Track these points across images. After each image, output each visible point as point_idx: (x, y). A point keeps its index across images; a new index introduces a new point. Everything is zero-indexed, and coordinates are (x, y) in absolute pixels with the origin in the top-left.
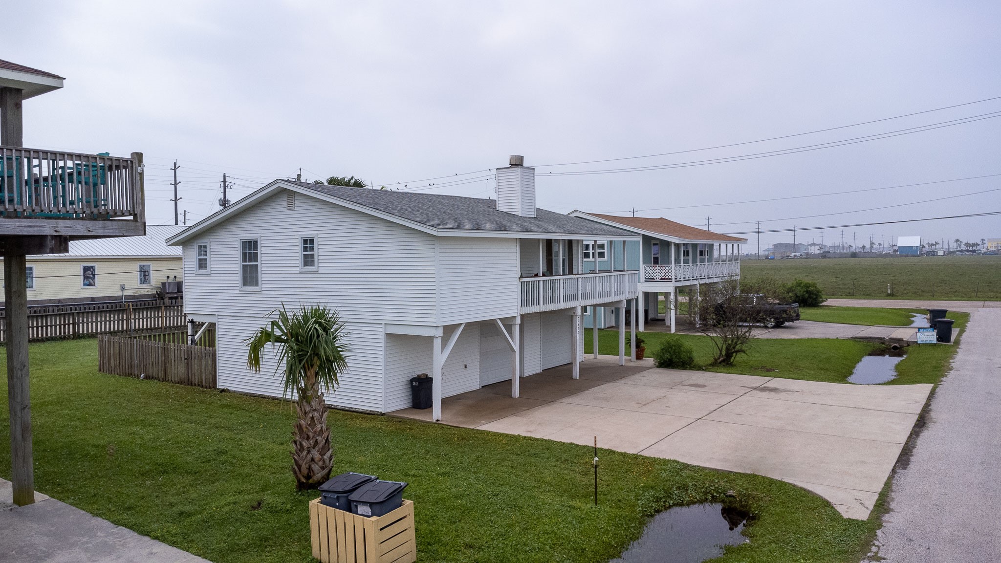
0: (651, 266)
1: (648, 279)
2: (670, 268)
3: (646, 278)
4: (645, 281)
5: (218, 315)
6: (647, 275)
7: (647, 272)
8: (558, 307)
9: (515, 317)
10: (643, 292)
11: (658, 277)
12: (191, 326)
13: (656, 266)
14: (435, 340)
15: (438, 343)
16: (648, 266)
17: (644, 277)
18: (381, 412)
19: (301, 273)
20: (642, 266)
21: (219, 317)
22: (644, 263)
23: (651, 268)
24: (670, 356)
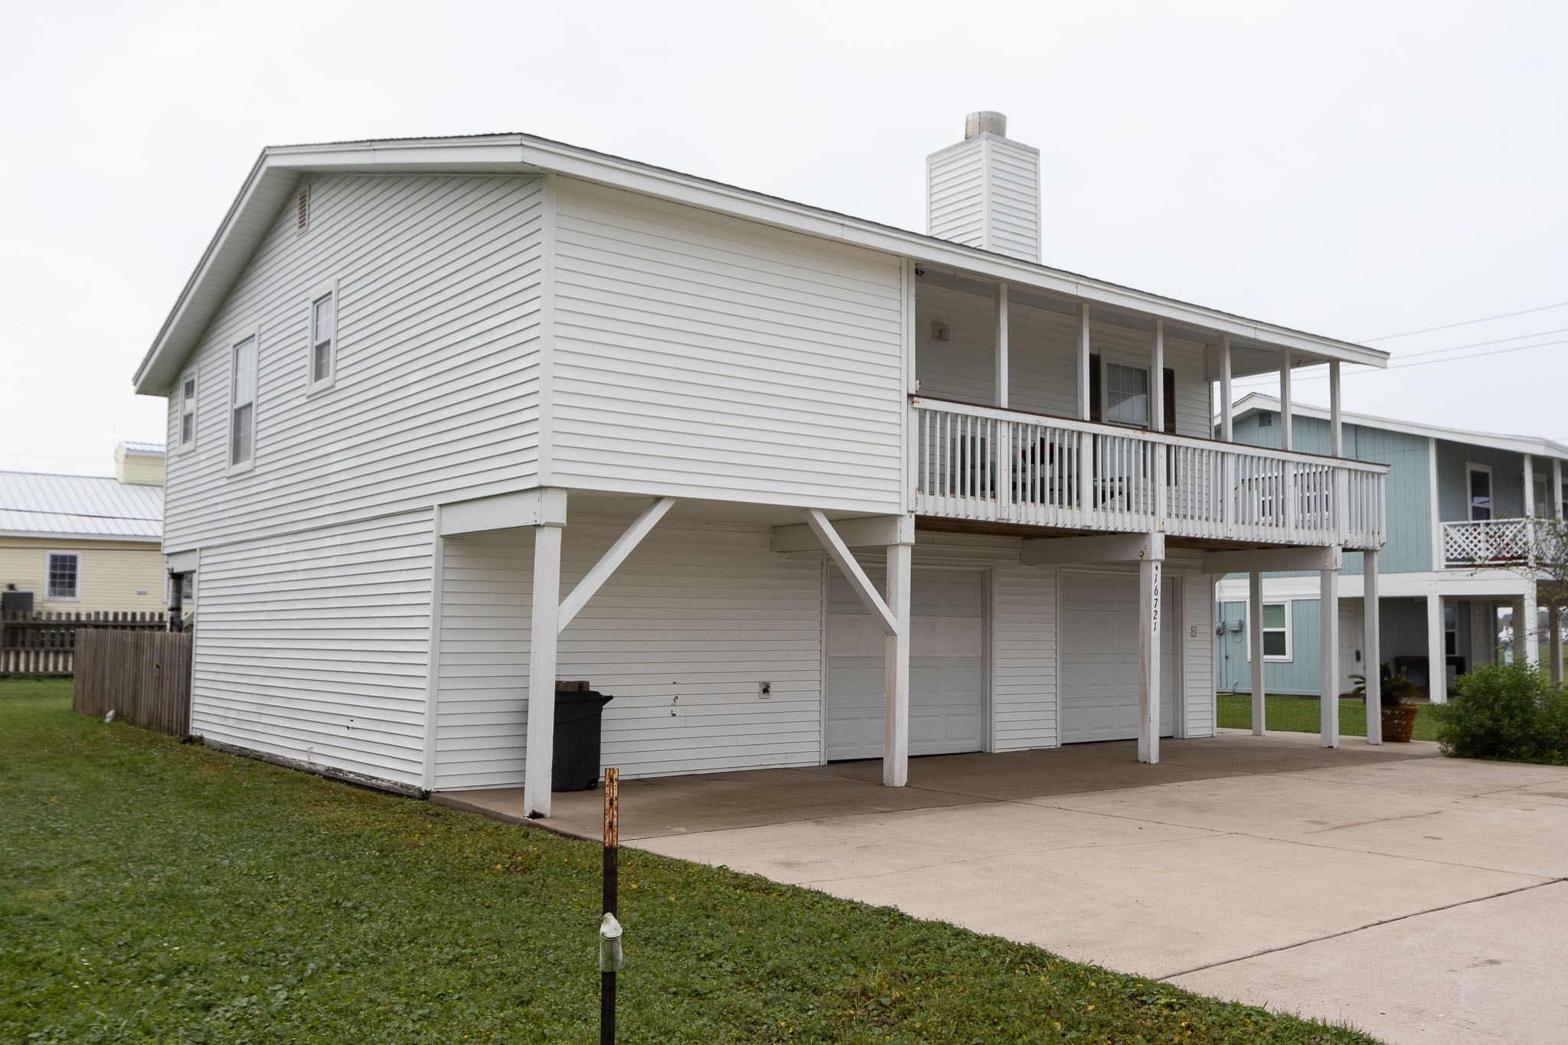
0: (1463, 526)
1: (1456, 559)
2: (1519, 526)
3: (1448, 560)
4: (1448, 567)
5: (201, 549)
6: (1452, 550)
7: (1451, 543)
8: (1073, 519)
9: (892, 519)
10: (1440, 596)
11: (1484, 552)
12: (174, 584)
13: (1478, 525)
14: (539, 534)
15: (548, 549)
16: (1455, 526)
17: (1443, 555)
18: (419, 789)
19: (312, 397)
20: (1437, 527)
21: (204, 553)
22: (1442, 519)
23: (1463, 530)
24: (1491, 718)
